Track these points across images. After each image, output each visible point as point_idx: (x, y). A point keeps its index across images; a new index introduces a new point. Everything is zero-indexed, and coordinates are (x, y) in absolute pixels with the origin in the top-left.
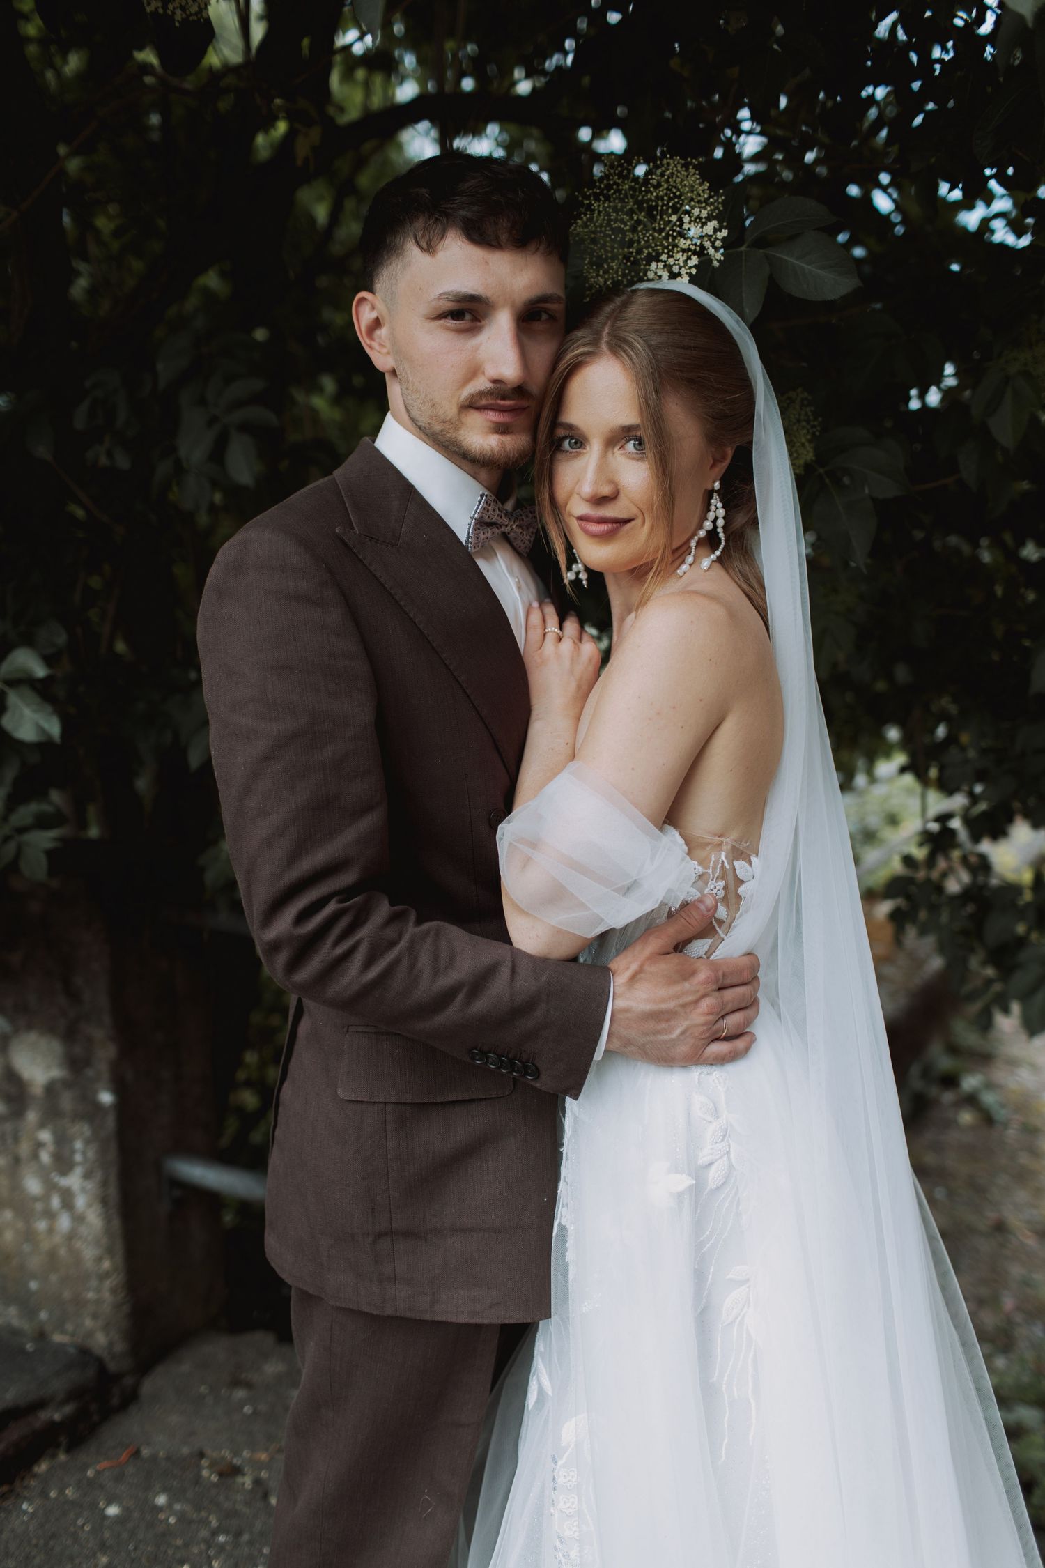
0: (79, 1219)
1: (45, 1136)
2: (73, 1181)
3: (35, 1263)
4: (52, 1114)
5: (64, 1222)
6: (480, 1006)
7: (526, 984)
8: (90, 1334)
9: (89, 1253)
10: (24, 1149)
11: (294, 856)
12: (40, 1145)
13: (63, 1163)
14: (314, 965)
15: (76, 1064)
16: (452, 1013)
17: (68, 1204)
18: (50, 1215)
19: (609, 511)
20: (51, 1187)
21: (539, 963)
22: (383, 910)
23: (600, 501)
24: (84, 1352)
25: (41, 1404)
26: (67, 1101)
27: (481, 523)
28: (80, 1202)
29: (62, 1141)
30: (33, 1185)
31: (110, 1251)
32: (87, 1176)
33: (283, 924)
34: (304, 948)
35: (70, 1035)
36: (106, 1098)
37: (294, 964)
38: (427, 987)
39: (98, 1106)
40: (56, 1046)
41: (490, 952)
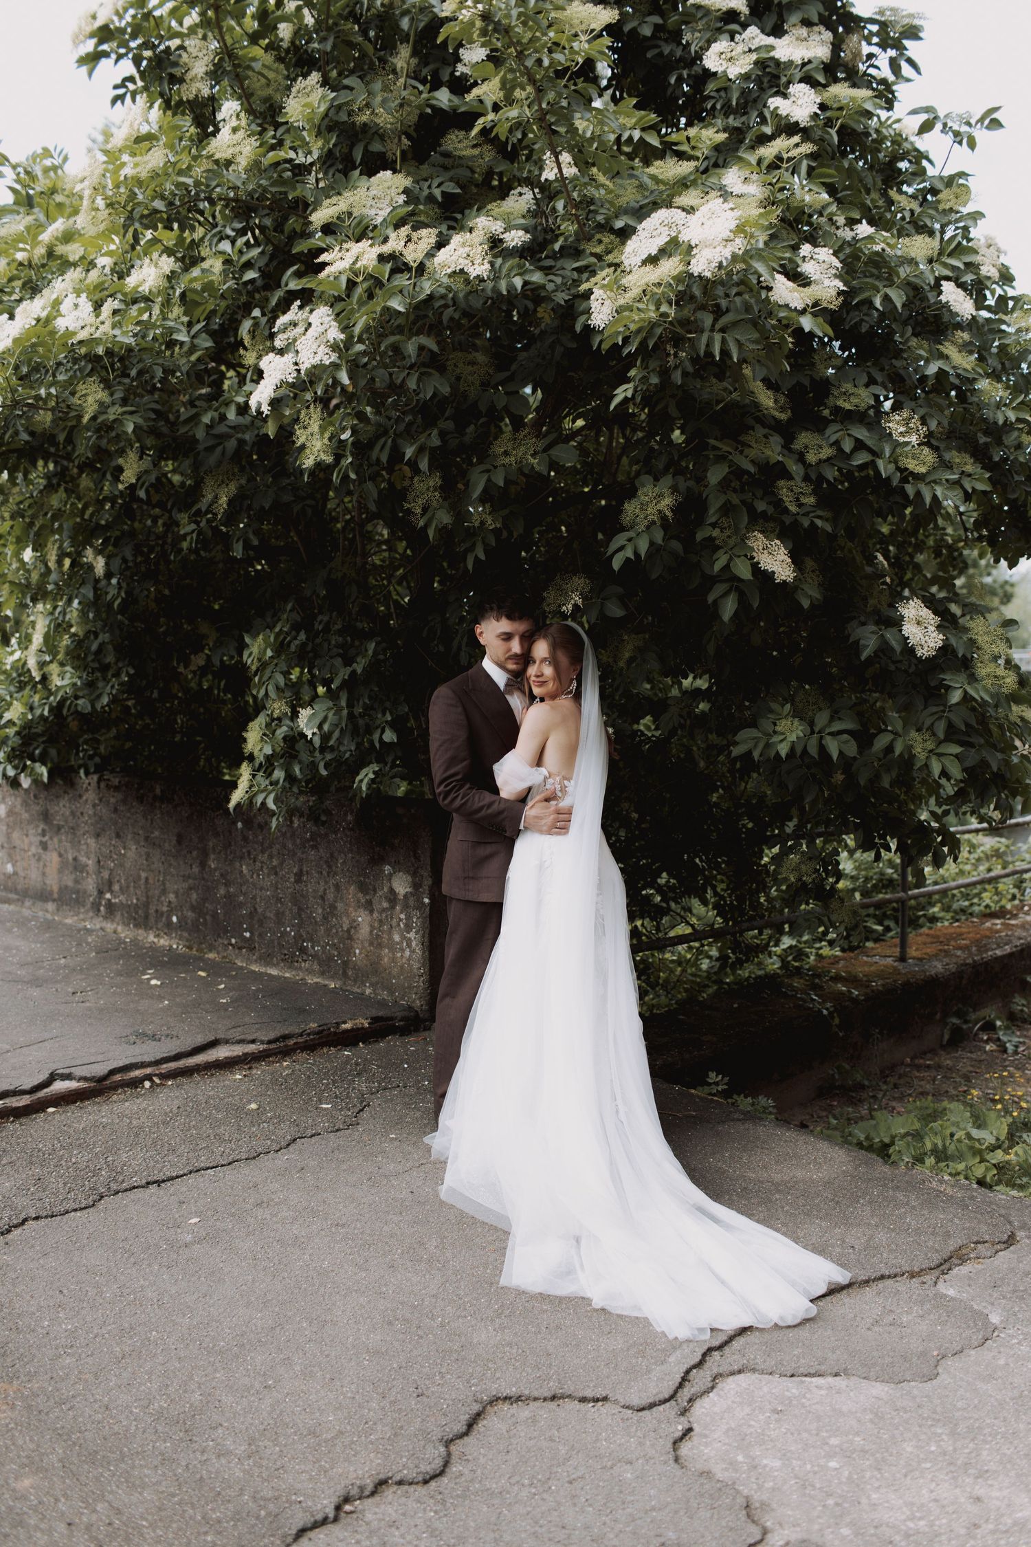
0: (413, 951)
1: (402, 916)
2: (412, 935)
3: (395, 971)
4: (406, 907)
5: (407, 953)
6: (490, 811)
7: (502, 806)
8: (414, 1001)
9: (416, 965)
10: (394, 922)
11: (445, 771)
12: (401, 920)
13: (408, 928)
14: (449, 799)
15: (416, 886)
16: (483, 813)
17: (409, 945)
18: (402, 950)
19: (540, 679)
20: (403, 938)
21: (506, 801)
22: (468, 786)
23: (537, 676)
24: (410, 1008)
25: (391, 1019)
26: (411, 902)
27: (507, 685)
28: (414, 944)
29: (408, 918)
30: (397, 938)
31: (423, 965)
32: (416, 933)
33: (442, 788)
34: (447, 794)
35: (414, 874)
36: (426, 901)
37: (444, 799)
38: (477, 805)
39: (423, 903)
40: (409, 878)
41: (494, 797)
